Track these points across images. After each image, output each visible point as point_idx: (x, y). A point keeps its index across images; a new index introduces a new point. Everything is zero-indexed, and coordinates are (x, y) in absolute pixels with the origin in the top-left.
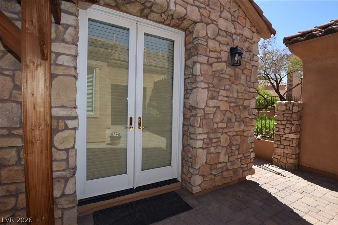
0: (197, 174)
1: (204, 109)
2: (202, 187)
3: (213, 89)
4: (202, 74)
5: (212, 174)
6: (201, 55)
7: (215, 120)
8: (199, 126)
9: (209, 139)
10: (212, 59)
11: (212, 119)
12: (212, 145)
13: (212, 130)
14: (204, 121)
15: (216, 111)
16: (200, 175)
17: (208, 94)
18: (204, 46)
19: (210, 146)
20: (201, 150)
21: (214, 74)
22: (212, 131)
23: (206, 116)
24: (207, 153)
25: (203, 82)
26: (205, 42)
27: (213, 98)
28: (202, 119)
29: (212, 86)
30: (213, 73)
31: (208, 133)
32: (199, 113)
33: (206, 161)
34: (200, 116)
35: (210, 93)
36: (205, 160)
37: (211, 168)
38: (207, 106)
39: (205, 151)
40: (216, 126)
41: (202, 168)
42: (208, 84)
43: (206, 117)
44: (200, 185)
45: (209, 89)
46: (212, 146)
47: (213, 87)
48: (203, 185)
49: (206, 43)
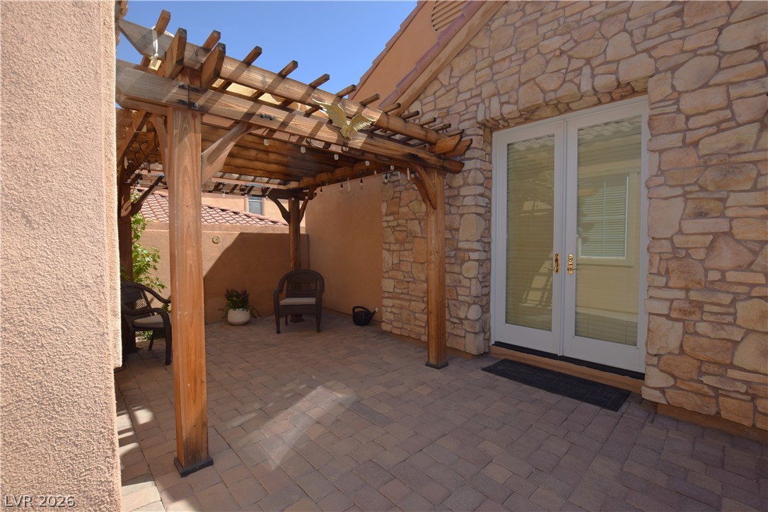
0: (653, 365)
1: (671, 239)
2: (668, 397)
3: (701, 195)
4: (663, 172)
5: (702, 382)
6: (659, 135)
7: (709, 264)
8: (656, 272)
9: (690, 303)
10: (696, 132)
11: (702, 261)
12: (701, 318)
13: (699, 283)
14: (673, 265)
15: (712, 242)
16: (661, 371)
17: (685, 207)
18: (666, 116)
19: (694, 317)
20: (664, 319)
21: (706, 162)
22: (699, 286)
23: (678, 253)
24: (685, 332)
25: (667, 185)
26: (673, 104)
27: (701, 215)
28: (667, 260)
29: (697, 188)
30: (702, 160)
31: (687, 290)
32: (653, 246)
33: (681, 346)
34: (660, 253)
35: (691, 204)
36: (678, 344)
37: (700, 368)
38: (680, 232)
39: (679, 326)
40: (713, 276)
41: (667, 356)
42: (683, 186)
43: (677, 255)
44: (662, 390)
45: (688, 197)
46: (702, 320)
47: (703, 189)
48: (670, 393)
49: (676, 107)
